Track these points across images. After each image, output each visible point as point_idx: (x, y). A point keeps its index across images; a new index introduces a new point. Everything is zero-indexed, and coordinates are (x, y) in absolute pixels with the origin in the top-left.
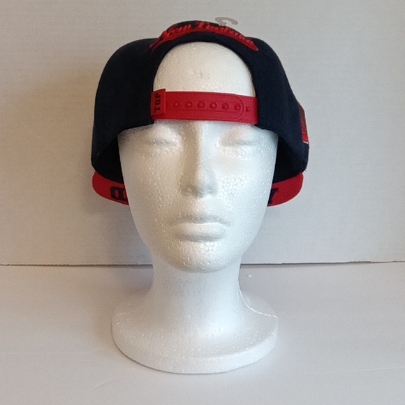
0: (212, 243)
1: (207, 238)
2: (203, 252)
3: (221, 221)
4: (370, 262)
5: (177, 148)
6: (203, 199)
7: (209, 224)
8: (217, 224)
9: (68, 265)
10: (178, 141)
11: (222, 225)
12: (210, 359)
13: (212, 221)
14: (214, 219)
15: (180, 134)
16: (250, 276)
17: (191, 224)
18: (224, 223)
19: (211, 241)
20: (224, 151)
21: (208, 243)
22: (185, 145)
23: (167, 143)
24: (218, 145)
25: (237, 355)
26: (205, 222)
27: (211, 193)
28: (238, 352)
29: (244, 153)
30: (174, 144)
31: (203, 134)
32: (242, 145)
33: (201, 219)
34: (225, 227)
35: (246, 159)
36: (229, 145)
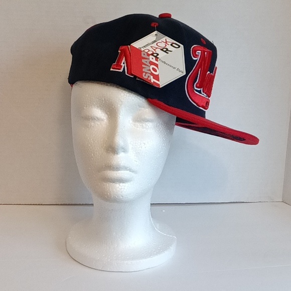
0: (124, 184)
1: (121, 181)
2: (118, 189)
3: (130, 170)
4: (244, 202)
5: (104, 123)
6: (119, 156)
7: (122, 172)
8: (128, 172)
9: (42, 205)
10: (105, 118)
11: (131, 173)
12: (126, 262)
13: (124, 170)
14: (126, 168)
15: (107, 114)
16: (164, 211)
17: (110, 171)
18: (133, 172)
19: (123, 183)
20: (134, 125)
21: (121, 184)
22: (109, 121)
23: (98, 119)
24: (131, 122)
25: (144, 260)
26: (119, 170)
27: (124, 152)
28: (146, 258)
29: (147, 127)
30: (102, 120)
31: (121, 114)
32: (146, 121)
33: (117, 168)
34: (133, 174)
35: (149, 131)
36: (138, 121)
